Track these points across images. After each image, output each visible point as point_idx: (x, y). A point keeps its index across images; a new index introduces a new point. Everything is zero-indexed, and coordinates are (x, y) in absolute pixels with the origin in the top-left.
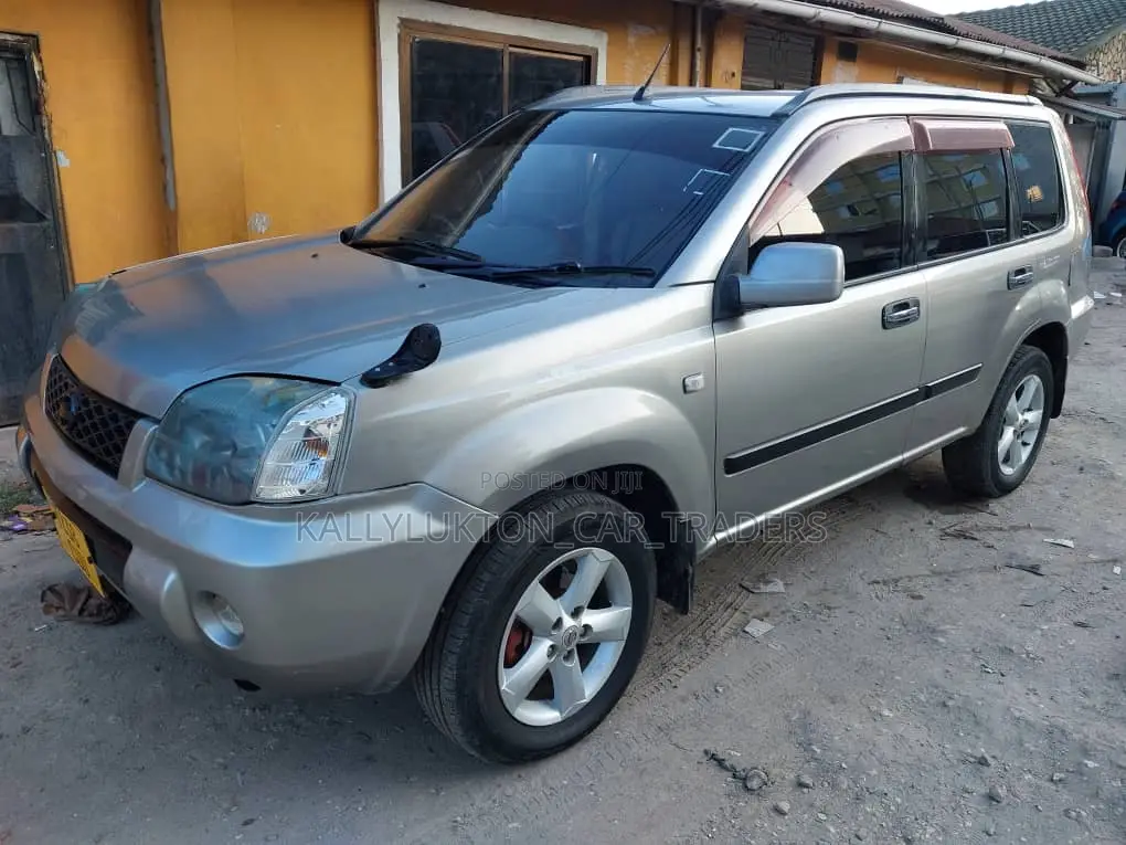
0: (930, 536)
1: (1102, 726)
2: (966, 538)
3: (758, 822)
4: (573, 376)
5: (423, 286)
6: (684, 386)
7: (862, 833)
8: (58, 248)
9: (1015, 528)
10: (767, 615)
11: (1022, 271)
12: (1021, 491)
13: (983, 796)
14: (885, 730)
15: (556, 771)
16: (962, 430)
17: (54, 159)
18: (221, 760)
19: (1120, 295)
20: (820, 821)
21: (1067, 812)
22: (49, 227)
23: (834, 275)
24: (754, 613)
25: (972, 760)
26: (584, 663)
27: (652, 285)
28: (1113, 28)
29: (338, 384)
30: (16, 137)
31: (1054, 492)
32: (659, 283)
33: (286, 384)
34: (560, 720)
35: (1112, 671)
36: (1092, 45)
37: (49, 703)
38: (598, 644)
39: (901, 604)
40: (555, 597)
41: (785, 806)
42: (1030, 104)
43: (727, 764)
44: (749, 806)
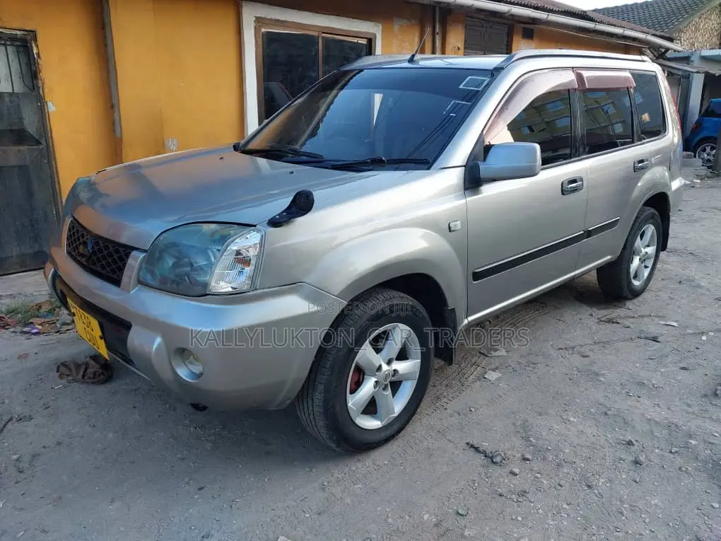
0: (592, 322)
1: (699, 422)
2: (613, 323)
3: (501, 480)
4: (386, 222)
5: (292, 173)
6: (450, 228)
7: (562, 482)
8: (49, 162)
9: (642, 317)
10: (497, 368)
11: (642, 161)
12: (645, 295)
13: (632, 461)
14: (572, 428)
15: (380, 456)
16: (609, 257)
17: (46, 107)
18: (180, 456)
19: (699, 181)
20: (538, 478)
21: (680, 469)
22: (43, 148)
23: (535, 161)
24: (490, 367)
25: (624, 442)
26: (394, 392)
27: (429, 169)
28: (690, 17)
29: (255, 226)
30: (22, 93)
31: (664, 296)
32: (433, 167)
33: (222, 227)
34: (381, 426)
35: (703, 392)
36: (677, 27)
37: (70, 428)
38: (402, 381)
39: (576, 360)
40: (377, 353)
41: (517, 471)
42: (643, 61)
43: (481, 449)
44: (496, 471)
